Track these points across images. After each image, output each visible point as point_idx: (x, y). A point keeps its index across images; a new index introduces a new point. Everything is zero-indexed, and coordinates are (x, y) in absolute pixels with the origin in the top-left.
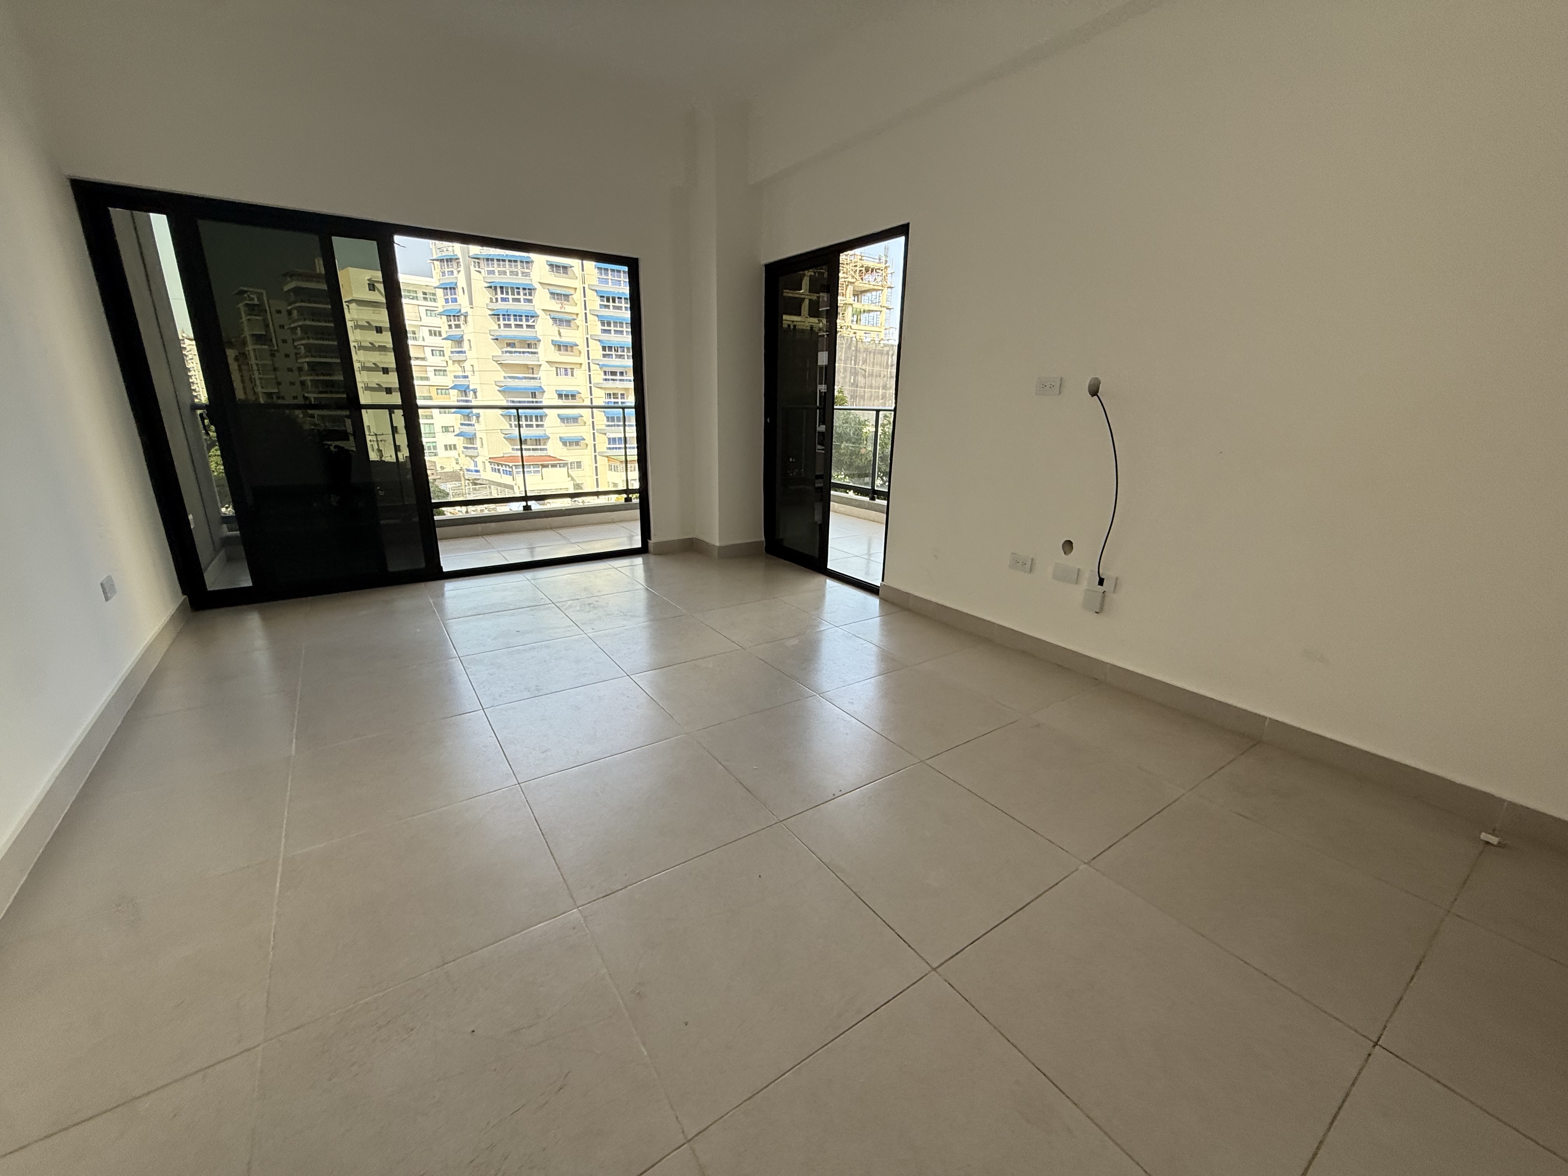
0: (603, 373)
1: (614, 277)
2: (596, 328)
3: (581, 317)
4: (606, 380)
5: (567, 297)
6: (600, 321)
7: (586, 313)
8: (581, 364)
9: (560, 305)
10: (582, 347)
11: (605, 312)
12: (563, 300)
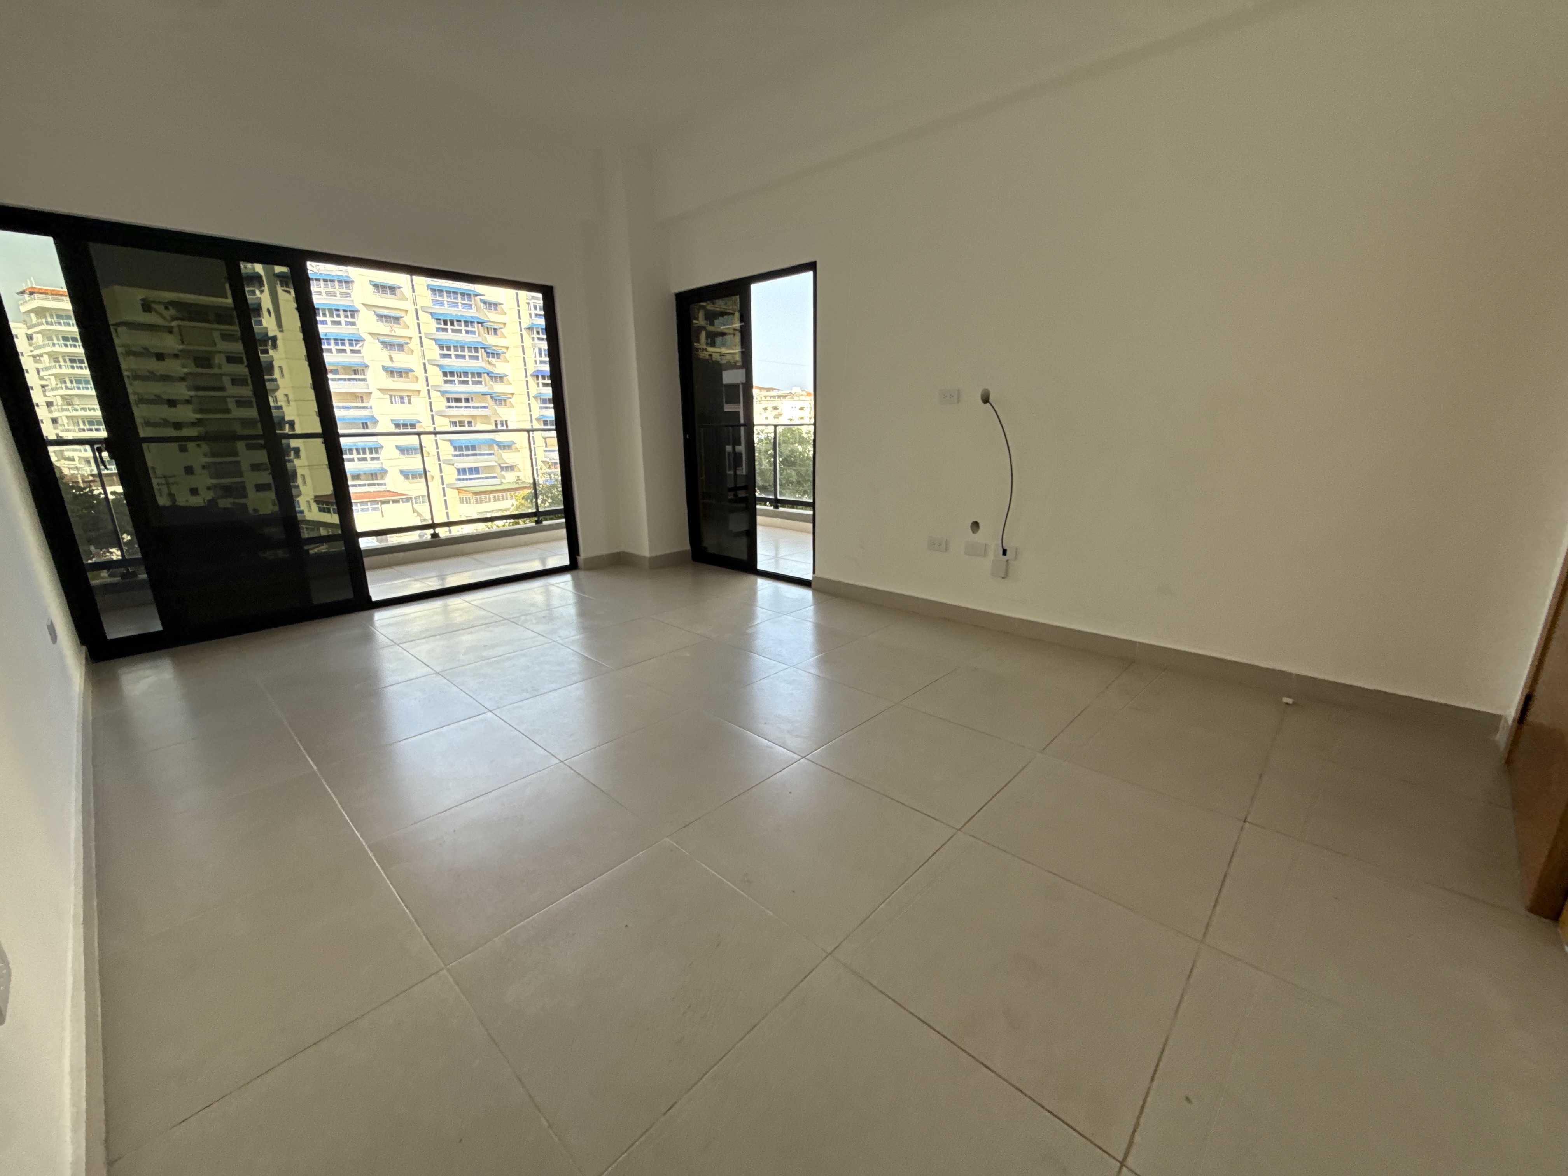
0: (445, 401)
1: (451, 299)
2: (434, 353)
3: (416, 341)
4: (450, 407)
5: (397, 319)
6: (437, 346)
7: (421, 338)
8: (419, 391)
9: (390, 328)
10: (419, 371)
11: (442, 336)
12: (392, 323)
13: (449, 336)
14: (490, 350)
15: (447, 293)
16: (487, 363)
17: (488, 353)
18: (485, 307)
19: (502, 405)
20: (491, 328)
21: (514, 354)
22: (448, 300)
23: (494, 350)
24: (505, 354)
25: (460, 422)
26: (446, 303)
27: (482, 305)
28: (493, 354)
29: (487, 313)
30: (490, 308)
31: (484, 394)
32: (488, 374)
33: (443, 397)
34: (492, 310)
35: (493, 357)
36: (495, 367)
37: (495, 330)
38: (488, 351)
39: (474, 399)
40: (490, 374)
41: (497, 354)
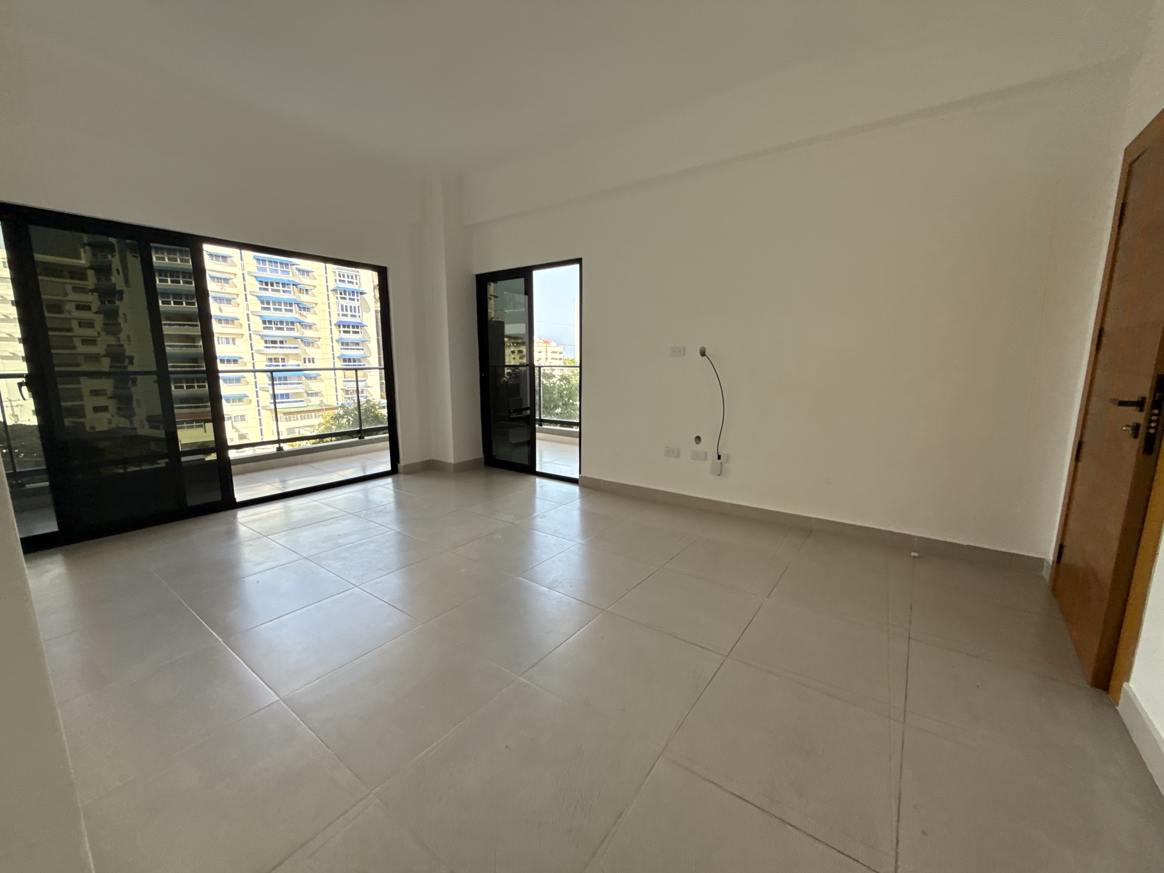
0: (263, 342)
1: (272, 267)
2: (256, 306)
3: (242, 297)
4: (267, 347)
5: (226, 280)
6: (259, 301)
7: (246, 295)
8: (243, 335)
9: (221, 287)
10: (243, 320)
11: (264, 294)
12: (223, 282)
13: (269, 294)
14: (302, 305)
15: (269, 262)
16: (300, 314)
17: (300, 307)
18: (300, 274)
19: (310, 346)
20: (303, 289)
21: (321, 308)
22: (270, 267)
23: (304, 305)
24: (314, 309)
25: (275, 359)
26: (268, 269)
27: (297, 272)
28: (304, 308)
29: (301, 278)
30: (303, 275)
31: (296, 338)
32: (299, 323)
33: (262, 340)
34: (305, 276)
35: (304, 310)
36: (306, 318)
37: (307, 290)
38: (300, 306)
39: (287, 342)
40: (302, 323)
41: (307, 308)
